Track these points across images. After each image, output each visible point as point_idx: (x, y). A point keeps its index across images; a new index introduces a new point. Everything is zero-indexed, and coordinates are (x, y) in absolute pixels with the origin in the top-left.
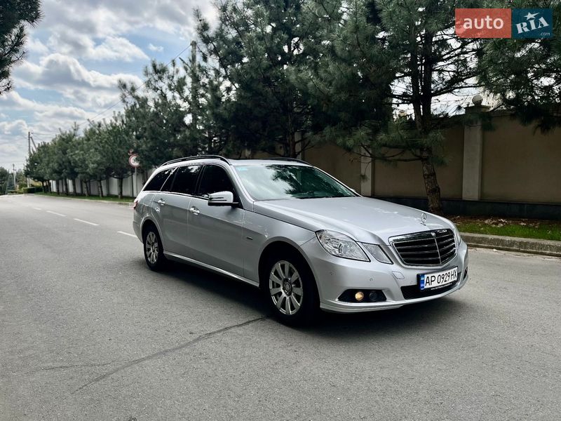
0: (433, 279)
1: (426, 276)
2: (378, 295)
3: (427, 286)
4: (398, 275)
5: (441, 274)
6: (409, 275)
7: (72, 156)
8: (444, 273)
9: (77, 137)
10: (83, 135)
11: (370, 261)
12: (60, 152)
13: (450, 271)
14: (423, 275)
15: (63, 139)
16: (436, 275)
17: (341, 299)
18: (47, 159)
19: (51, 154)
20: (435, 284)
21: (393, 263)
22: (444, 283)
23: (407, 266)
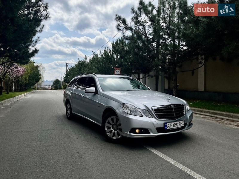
0: (171, 125)
1: (168, 124)
2: (146, 131)
3: (168, 128)
4: (155, 123)
5: (175, 123)
6: (160, 123)
7: (83, 71)
8: (177, 123)
9: (86, 63)
10: (88, 62)
11: (143, 117)
12: (78, 70)
13: (180, 122)
14: (166, 123)
15: (80, 64)
16: (173, 123)
17: (130, 132)
18: (73, 73)
19: (74, 71)
20: (172, 127)
21: (153, 118)
22: (177, 127)
23: (159, 119)
